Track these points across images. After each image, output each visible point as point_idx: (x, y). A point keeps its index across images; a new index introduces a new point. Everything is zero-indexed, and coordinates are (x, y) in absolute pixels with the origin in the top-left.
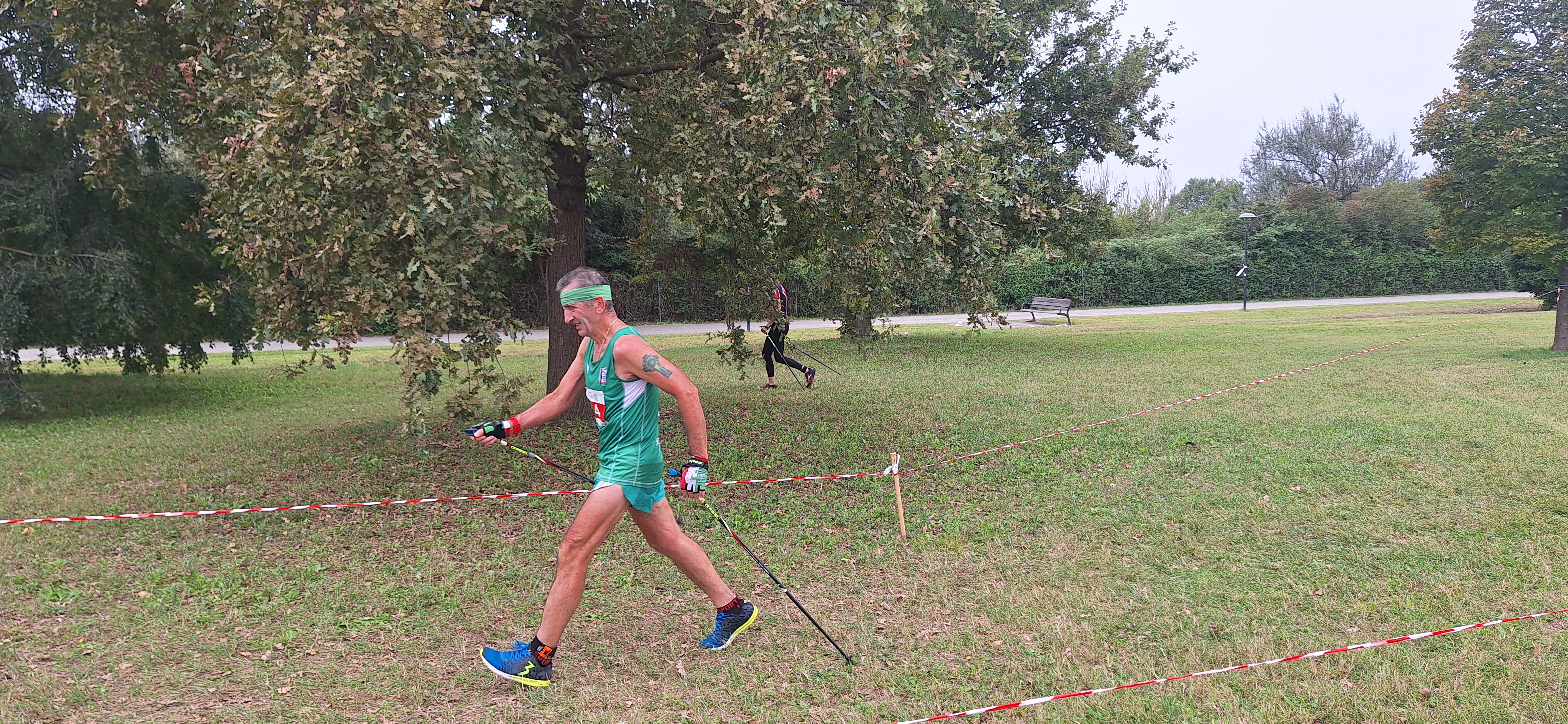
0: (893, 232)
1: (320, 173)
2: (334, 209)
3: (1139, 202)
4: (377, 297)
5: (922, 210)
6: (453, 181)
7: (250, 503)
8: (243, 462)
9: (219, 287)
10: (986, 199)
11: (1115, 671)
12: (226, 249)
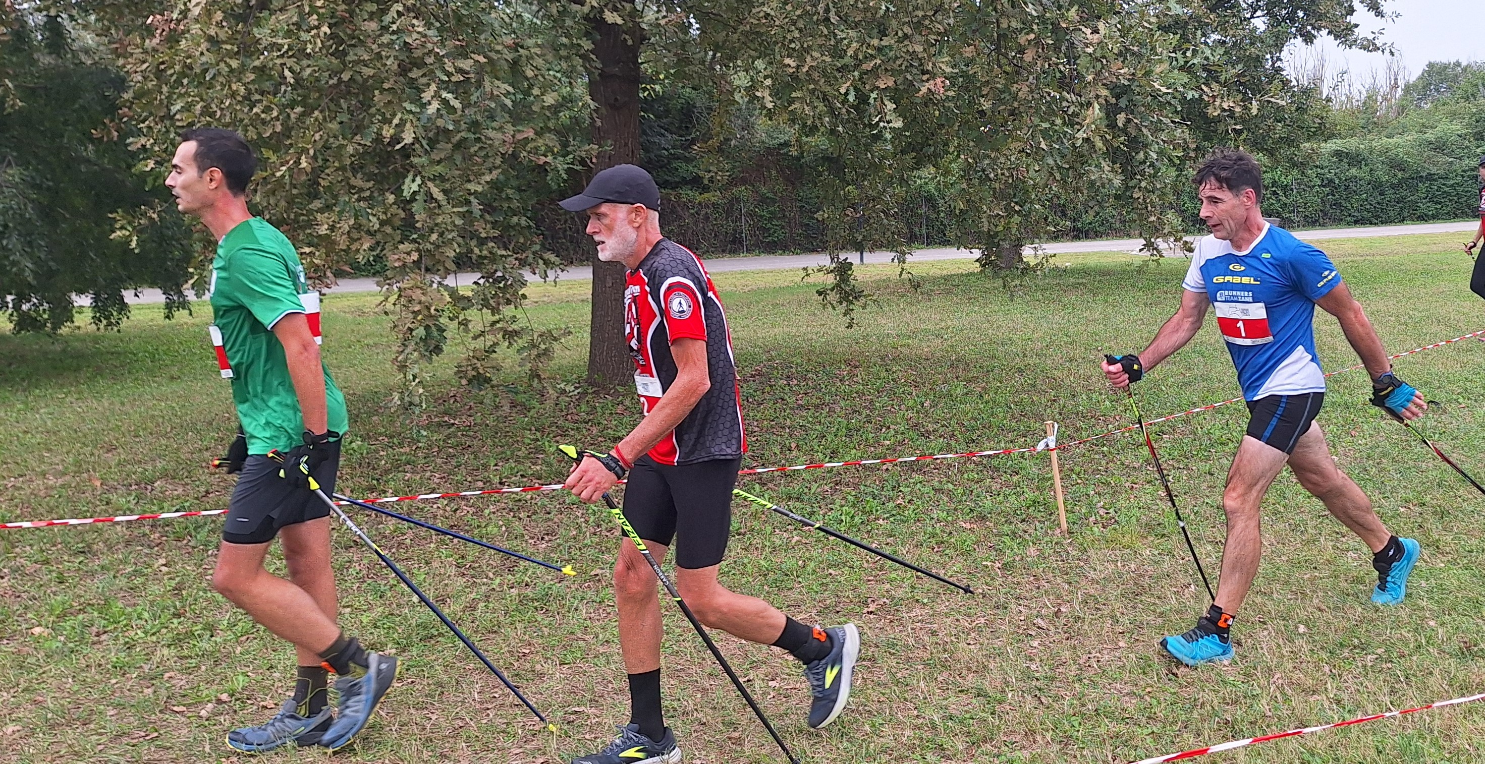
0: (1045, 133)
1: (278, 61)
2: (299, 109)
3: (1365, 93)
4: (358, 227)
5: (1082, 105)
6: (461, 71)
7: (187, 504)
8: (178, 449)
9: (144, 214)
10: (1164, 90)
11: (1338, 702)
12: (151, 164)
